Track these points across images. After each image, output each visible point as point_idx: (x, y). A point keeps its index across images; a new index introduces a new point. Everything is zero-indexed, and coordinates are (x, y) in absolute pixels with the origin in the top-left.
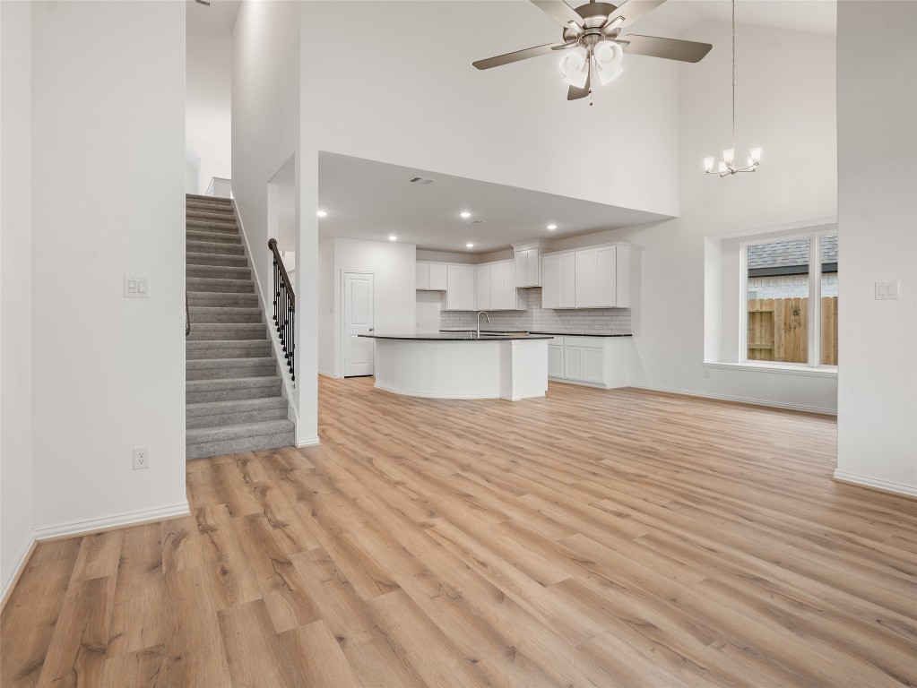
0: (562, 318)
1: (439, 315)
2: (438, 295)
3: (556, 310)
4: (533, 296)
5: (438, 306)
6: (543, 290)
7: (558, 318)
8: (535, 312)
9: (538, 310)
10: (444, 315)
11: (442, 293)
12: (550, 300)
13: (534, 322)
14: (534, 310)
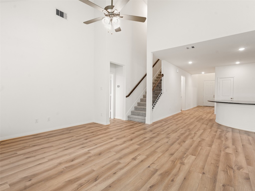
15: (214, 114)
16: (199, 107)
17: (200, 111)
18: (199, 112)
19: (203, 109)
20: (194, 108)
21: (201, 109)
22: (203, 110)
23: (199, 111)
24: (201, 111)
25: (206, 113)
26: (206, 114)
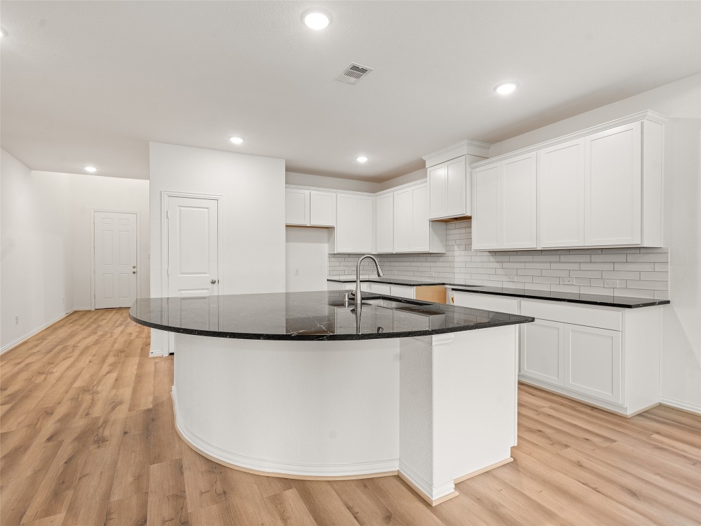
0: (505, 265)
1: (327, 259)
2: (325, 233)
3: (494, 253)
4: (456, 232)
5: (325, 248)
6: (474, 221)
7: (496, 265)
8: (459, 255)
9: (463, 253)
10: (333, 259)
11: (330, 229)
12: (483, 236)
13: (457, 270)
14: (457, 253)
15: (151, 355)
16: (75, 317)
17: (82, 345)
18: (76, 353)
19: (94, 326)
20: (53, 328)
21: (85, 333)
22: (94, 338)
23: (75, 347)
24: (87, 348)
25: (111, 360)
26: (114, 365)
